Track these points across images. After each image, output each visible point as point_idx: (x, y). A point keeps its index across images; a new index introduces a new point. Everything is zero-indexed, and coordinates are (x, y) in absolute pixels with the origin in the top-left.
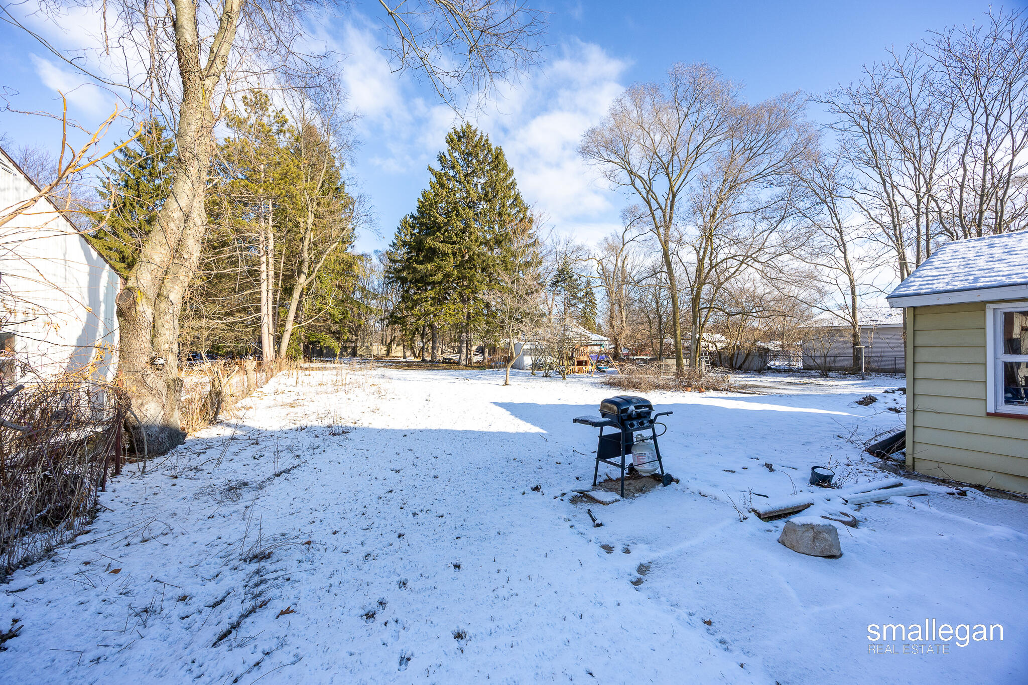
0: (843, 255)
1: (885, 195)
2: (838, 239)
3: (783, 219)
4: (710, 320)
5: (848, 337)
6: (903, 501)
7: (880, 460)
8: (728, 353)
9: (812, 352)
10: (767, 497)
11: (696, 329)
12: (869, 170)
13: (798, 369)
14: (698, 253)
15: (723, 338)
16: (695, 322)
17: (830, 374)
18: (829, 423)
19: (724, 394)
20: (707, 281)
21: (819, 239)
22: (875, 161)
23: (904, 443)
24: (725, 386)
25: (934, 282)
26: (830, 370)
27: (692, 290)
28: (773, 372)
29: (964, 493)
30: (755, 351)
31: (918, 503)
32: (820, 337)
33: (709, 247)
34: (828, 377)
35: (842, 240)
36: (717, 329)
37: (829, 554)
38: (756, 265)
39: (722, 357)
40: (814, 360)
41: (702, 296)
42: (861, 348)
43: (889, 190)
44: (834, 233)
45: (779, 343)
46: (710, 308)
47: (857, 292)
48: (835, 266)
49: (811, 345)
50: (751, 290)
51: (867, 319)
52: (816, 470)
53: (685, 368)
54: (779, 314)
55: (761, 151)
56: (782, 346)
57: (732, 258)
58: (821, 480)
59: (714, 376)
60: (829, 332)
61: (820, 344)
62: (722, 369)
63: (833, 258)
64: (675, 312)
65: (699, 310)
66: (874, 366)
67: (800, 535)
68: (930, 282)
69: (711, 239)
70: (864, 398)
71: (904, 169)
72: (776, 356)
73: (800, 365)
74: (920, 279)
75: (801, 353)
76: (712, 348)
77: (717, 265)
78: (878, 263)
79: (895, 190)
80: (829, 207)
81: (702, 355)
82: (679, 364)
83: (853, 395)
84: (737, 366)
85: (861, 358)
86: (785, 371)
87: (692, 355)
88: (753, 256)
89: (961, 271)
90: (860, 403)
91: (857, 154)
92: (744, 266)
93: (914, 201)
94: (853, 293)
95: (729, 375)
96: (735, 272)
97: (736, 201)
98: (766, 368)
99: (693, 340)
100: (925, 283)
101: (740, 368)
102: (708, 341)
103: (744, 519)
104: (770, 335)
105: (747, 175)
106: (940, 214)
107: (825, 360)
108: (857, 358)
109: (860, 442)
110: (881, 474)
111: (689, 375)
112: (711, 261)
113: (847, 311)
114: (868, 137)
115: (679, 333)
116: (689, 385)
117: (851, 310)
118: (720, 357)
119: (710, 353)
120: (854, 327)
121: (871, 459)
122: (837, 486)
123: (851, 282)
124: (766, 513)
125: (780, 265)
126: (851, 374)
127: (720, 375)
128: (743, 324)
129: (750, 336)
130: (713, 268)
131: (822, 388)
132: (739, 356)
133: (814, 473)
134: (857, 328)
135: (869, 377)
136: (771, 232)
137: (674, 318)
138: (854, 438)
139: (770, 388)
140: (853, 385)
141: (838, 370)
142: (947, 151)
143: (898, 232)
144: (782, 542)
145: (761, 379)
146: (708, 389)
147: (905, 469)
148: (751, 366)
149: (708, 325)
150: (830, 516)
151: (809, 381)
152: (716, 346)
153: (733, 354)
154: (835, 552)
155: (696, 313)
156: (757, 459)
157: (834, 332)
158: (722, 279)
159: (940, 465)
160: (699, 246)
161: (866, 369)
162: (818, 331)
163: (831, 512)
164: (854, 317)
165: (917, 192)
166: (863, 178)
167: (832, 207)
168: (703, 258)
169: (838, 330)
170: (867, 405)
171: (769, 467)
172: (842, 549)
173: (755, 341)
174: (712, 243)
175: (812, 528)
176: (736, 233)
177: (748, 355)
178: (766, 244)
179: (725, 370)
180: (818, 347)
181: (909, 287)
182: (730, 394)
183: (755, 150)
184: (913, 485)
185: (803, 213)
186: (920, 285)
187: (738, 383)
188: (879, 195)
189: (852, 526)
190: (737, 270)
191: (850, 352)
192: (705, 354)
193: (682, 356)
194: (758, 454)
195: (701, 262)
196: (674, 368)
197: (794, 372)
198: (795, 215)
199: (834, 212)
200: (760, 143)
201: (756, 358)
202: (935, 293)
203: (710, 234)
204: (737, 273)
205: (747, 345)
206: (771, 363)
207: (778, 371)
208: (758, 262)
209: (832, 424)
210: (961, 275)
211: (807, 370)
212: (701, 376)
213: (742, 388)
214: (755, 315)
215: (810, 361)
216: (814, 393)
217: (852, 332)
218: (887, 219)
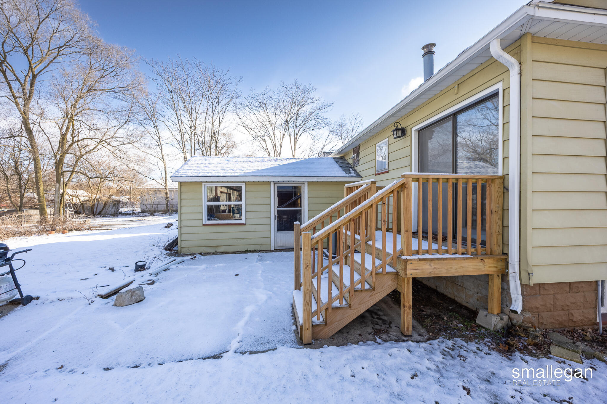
0: (161, 151)
1: (178, 125)
2: (158, 142)
3: (127, 122)
4: (74, 180)
5: (164, 195)
6: (174, 267)
7: (169, 252)
8: (90, 204)
9: (145, 203)
10: (109, 286)
11: (59, 186)
12: (172, 111)
13: (138, 212)
14: (61, 129)
15: (86, 194)
16: (58, 181)
17: (155, 214)
18: (150, 240)
19: (85, 232)
20: (70, 151)
21: (148, 140)
22: (173, 107)
23: (178, 242)
24: (86, 226)
25: (188, 172)
26: (155, 212)
27: (56, 156)
28: (123, 215)
29: (195, 257)
30: (110, 202)
31: (180, 266)
32: (150, 194)
33: (71, 127)
34: (154, 216)
35: (160, 143)
36: (80, 186)
37: (139, 300)
38: (109, 147)
39: (85, 207)
40: (147, 207)
41: (65, 161)
42: (169, 200)
43: (180, 124)
44: (156, 138)
45: (128, 197)
46: (73, 172)
47: (167, 172)
48: (156, 156)
49: (145, 198)
50: (107, 162)
51: (172, 186)
52: (137, 264)
53: (49, 217)
54: (125, 179)
55: (112, 75)
56: (129, 199)
57: (91, 139)
58: (140, 268)
59: (77, 220)
60: (154, 191)
61: (150, 198)
62: (83, 215)
63: (156, 151)
64: (37, 170)
65: (62, 172)
66: (175, 209)
67: (124, 297)
68: (186, 172)
69: (72, 122)
70: (168, 225)
71: (186, 116)
72: (125, 205)
73: (139, 210)
74: (183, 170)
75: (139, 203)
76: (76, 201)
77: (78, 141)
78: (176, 158)
79: (183, 125)
80: (154, 123)
81: (66, 205)
82: (42, 213)
83: (164, 224)
84: (97, 213)
85: (169, 205)
86: (130, 214)
87: (56, 206)
88: (107, 141)
89: (196, 169)
90: (166, 227)
91: (166, 100)
92: (100, 146)
93: (189, 132)
94: (166, 172)
95: (89, 219)
96: (93, 149)
97: (94, 100)
98: (118, 212)
99: (57, 194)
100: (184, 172)
101: (99, 214)
102: (72, 196)
103: (92, 302)
104: (121, 192)
105: (101, 87)
106: (198, 141)
107: (152, 207)
108: (167, 205)
109: (162, 246)
110: (168, 258)
111: (53, 221)
112: (73, 137)
113: (162, 180)
114: (171, 93)
115: (41, 189)
116: (53, 229)
117: (165, 180)
118: (83, 207)
119: (74, 205)
120: (166, 189)
121: (165, 252)
122: (148, 269)
123: (165, 165)
124: (107, 294)
125: (125, 150)
126: (165, 213)
127: (81, 220)
128: (101, 184)
129: (107, 192)
130: (75, 143)
131: (149, 222)
132: (99, 206)
133: (136, 265)
134: (167, 189)
135: (173, 214)
136: (119, 128)
137: (37, 177)
138: (159, 244)
139: (119, 225)
140: (165, 219)
141: (159, 212)
142: (201, 113)
143: (184, 145)
144: (115, 305)
145: (114, 220)
146: (71, 230)
147: (178, 254)
148: (108, 212)
149: (72, 184)
150: (143, 284)
151: (143, 219)
152: (80, 200)
153: (94, 205)
154: (142, 298)
155: (59, 174)
156: (105, 267)
157: (157, 191)
158: (83, 152)
159: (189, 248)
160: (62, 123)
161: (171, 210)
162: (148, 190)
163: (143, 281)
164: (166, 184)
165: (191, 128)
166: (170, 114)
167: (155, 124)
168: (66, 134)
169: (158, 190)
170: (169, 228)
171: (112, 269)
172: (145, 296)
173: (110, 196)
174: (73, 125)
175: (131, 291)
176: (94, 122)
177: (105, 205)
178: (116, 135)
179: (86, 216)
180: (149, 199)
181: (179, 173)
182: (90, 232)
183: (107, 72)
184: (179, 259)
185: (140, 122)
186: (183, 173)
187: (96, 224)
188: (176, 125)
189: (152, 284)
190: (95, 148)
191: (164, 202)
192: (70, 205)
193: (45, 207)
194: (105, 264)
195: (63, 137)
196: (38, 218)
197: (136, 214)
198: (134, 122)
199: (156, 127)
200: (111, 70)
201: (111, 207)
202: (187, 177)
203: (72, 118)
204: (96, 150)
205: (105, 198)
206: (122, 210)
207: (126, 214)
208: (111, 145)
209: (151, 240)
210: (196, 170)
211: (143, 212)
212: (64, 222)
213: (99, 227)
214: (110, 179)
215: (144, 207)
216: (145, 225)
217: (165, 192)
218: (179, 138)
